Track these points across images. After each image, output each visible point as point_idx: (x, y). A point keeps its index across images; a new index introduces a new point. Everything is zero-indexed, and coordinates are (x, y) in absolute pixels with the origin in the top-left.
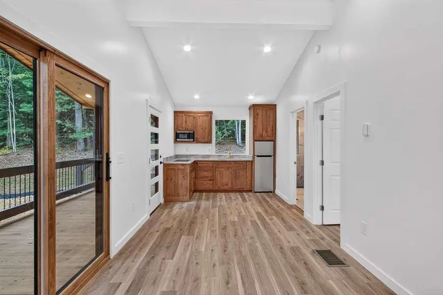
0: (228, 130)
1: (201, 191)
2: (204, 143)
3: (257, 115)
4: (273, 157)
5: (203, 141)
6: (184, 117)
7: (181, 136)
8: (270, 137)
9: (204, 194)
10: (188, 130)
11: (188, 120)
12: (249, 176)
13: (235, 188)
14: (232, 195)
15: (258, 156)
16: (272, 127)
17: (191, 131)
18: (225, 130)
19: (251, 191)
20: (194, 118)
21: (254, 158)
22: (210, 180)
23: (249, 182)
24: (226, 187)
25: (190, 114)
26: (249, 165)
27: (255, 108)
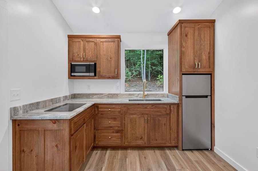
0: (136, 71)
1: (105, 148)
2: (109, 78)
3: (186, 36)
4: (209, 97)
5: (108, 75)
6: (82, 43)
7: (77, 68)
8: (204, 68)
9: (108, 152)
10: (87, 61)
11: (87, 47)
12: (174, 126)
13: (154, 143)
14: (149, 153)
15: (187, 97)
16: (209, 53)
17: (92, 61)
18: (134, 71)
19: (176, 147)
20: (96, 44)
21: (181, 100)
22: (117, 132)
23: (174, 135)
24: (140, 143)
25: (91, 40)
26: (174, 109)
27: (183, 25)
